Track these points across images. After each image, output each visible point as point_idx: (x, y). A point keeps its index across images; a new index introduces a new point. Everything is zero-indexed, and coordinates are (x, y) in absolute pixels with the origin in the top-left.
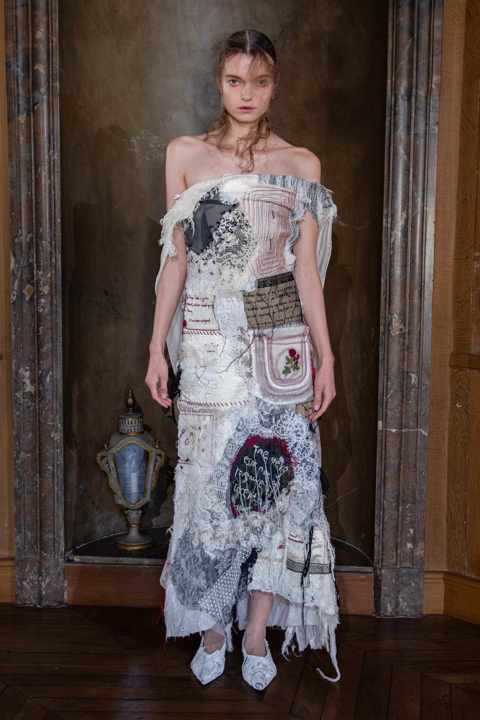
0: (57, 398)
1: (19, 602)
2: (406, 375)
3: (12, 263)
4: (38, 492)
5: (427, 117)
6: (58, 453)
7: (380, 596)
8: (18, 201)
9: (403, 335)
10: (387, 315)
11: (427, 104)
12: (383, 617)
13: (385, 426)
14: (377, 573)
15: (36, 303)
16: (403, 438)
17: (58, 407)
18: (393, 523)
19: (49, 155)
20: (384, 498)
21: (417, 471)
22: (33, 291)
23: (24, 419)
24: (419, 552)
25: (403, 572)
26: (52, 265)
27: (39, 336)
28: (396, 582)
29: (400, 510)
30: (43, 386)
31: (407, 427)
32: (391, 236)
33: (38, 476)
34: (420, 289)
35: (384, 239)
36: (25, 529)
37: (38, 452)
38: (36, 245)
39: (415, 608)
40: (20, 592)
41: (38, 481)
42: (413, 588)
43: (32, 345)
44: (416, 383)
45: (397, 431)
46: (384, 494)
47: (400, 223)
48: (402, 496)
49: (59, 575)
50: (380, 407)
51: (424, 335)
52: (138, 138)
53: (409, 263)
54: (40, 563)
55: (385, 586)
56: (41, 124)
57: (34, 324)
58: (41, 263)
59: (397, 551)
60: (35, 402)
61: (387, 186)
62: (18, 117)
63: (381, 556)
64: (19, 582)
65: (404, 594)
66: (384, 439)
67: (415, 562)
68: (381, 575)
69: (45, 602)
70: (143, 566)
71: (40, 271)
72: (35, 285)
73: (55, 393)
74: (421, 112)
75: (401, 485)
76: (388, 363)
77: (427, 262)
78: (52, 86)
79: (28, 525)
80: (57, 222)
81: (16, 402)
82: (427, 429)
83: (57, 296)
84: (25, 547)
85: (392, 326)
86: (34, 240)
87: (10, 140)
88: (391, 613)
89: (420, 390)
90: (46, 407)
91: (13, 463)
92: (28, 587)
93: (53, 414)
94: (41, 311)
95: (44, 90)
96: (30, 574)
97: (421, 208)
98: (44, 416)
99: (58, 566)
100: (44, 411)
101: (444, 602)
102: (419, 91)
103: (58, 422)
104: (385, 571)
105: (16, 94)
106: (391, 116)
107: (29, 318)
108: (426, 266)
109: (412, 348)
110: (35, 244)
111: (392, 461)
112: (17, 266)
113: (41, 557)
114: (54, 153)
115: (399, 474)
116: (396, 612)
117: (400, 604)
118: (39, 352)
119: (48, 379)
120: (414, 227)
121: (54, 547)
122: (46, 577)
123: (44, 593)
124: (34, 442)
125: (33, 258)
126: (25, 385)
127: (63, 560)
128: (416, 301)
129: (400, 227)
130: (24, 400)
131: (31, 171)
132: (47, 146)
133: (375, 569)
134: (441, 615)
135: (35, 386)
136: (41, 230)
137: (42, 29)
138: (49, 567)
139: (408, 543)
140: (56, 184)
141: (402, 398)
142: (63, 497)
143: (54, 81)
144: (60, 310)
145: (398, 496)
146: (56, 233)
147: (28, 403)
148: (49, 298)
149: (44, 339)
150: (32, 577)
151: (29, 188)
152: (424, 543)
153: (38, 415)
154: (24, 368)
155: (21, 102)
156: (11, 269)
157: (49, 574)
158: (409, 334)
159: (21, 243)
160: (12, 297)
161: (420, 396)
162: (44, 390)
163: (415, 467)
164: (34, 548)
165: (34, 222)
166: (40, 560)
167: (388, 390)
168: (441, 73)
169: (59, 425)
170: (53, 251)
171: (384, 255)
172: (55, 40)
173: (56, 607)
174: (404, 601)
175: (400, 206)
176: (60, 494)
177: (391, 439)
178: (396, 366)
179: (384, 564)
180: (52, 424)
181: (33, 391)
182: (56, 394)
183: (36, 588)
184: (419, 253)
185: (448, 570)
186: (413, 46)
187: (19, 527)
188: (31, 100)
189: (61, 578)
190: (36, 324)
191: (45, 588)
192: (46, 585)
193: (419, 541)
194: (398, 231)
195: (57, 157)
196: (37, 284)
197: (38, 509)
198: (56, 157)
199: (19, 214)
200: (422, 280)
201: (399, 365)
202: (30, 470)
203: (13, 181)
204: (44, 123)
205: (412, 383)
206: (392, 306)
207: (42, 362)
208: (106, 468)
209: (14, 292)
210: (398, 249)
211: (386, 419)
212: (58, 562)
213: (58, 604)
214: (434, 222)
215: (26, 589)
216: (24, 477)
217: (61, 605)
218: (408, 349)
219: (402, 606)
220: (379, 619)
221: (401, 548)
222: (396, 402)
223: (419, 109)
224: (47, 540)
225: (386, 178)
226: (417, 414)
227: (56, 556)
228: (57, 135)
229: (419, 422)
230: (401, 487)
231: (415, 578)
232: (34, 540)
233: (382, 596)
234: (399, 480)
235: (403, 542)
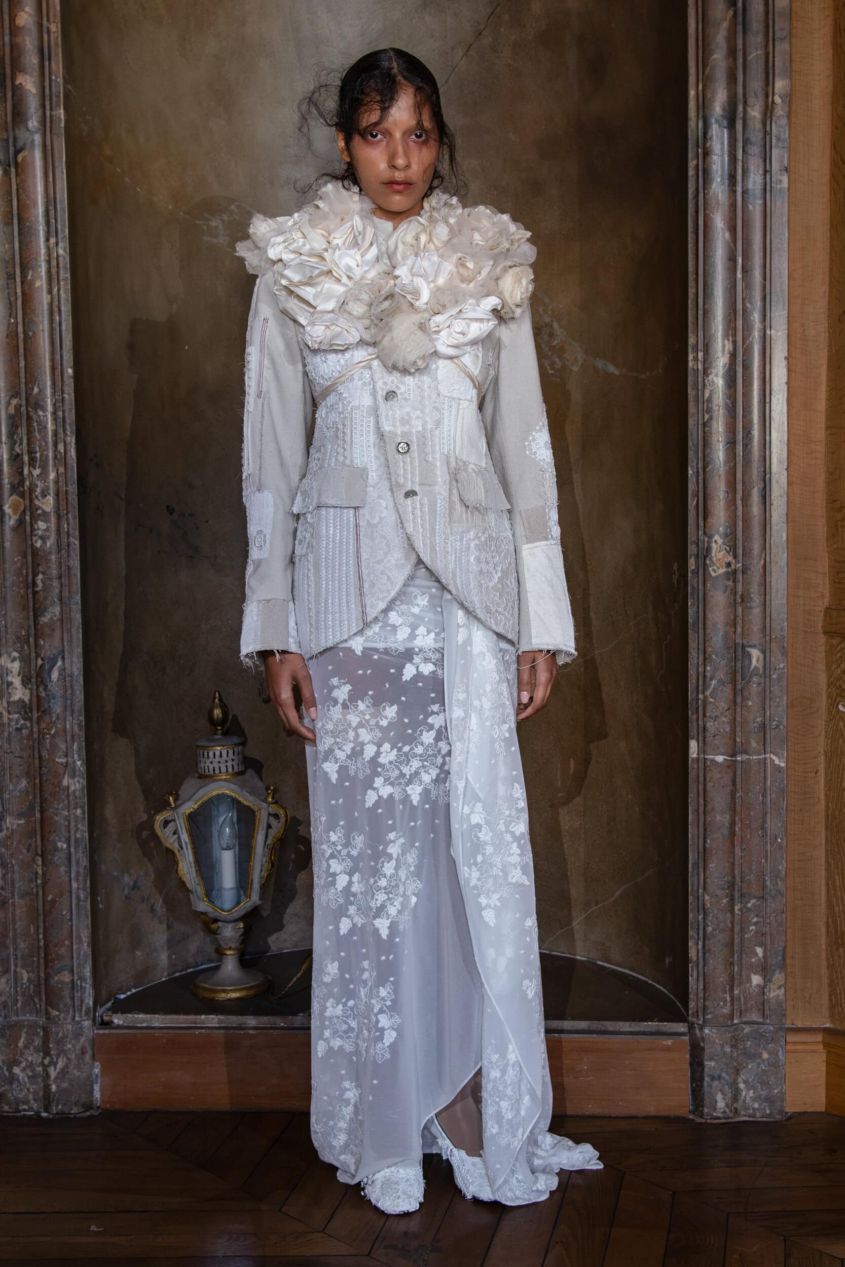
0: (73, 711)
1: (6, 1108)
2: (740, 651)
4: (41, 893)
5: (766, 158)
6: (77, 816)
7: (702, 1079)
9: (732, 575)
10: (701, 538)
11: (766, 133)
12: (708, 1121)
13: (703, 750)
14: (695, 1035)
15: (28, 529)
16: (739, 772)
17: (76, 728)
18: (722, 938)
19: (48, 248)
20: (704, 889)
21: (766, 836)
22: (22, 508)
23: (11, 752)
24: (775, 993)
25: (746, 1031)
26: (59, 456)
27: (37, 592)
28: (732, 1051)
29: (737, 912)
30: (45, 689)
31: (747, 753)
32: (704, 385)
33: (40, 862)
34: (761, 486)
35: (691, 392)
36: (16, 966)
37: (38, 815)
38: (27, 420)
39: (769, 1100)
40: (7, 1087)
41: (40, 872)
42: (766, 1063)
43: (23, 609)
44: (760, 666)
45: (725, 759)
46: (705, 882)
47: (721, 362)
48: (740, 884)
49: (83, 1052)
50: (692, 714)
51: (773, 574)
52: (225, 217)
53: (740, 437)
54: (45, 1030)
55: (711, 1059)
56: (32, 188)
57: (27, 569)
58: (36, 453)
59: (732, 990)
60: (30, 719)
61: (694, 290)
63: (702, 1001)
65: (749, 1075)
66: (701, 775)
67: (767, 1012)
68: (703, 1040)
69: (57, 1106)
70: (245, 1031)
71: (35, 468)
72: (27, 495)
73: (69, 702)
74: (755, 150)
75: (736, 863)
76: (705, 629)
77: (774, 435)
78: (51, 116)
79: (22, 956)
80: (65, 375)
82: (783, 754)
83: (70, 515)
84: (17, 1000)
85: (711, 559)
86: (23, 409)
88: (724, 1112)
89: (767, 680)
90: (52, 728)
92: (23, 1078)
93: (66, 741)
94: (39, 544)
95: (36, 123)
96: (26, 1051)
97: (760, 331)
98: (48, 746)
99: (82, 1035)
100: (48, 736)
101: (827, 1088)
102: (749, 110)
103: (76, 756)
104: (710, 1031)
106: (698, 158)
107: (16, 559)
108: (773, 442)
109: (751, 598)
110: (25, 418)
111: (718, 818)
113: (48, 1017)
114: (57, 244)
115: (733, 842)
116: (733, 1110)
117: (741, 1095)
118: (35, 625)
119: (55, 675)
120: (747, 367)
121: (73, 998)
122: (58, 1056)
123: (54, 1088)
124: (31, 798)
125: (21, 444)
126: (11, 687)
127: (91, 1022)
128: (756, 509)
129: (721, 369)
130: (11, 717)
131: (15, 280)
132: (44, 230)
133: (691, 1027)
134: (821, 1113)
135: (31, 689)
136: (36, 390)
137: (27, 9)
138: (63, 1038)
139: (753, 975)
140: (62, 302)
141: (735, 696)
142: (89, 902)
143: (54, 108)
144: (76, 542)
145: (732, 885)
146: (66, 396)
147: (17, 723)
148: (53, 519)
149: (46, 599)
150: (32, 1057)
151: (12, 311)
152: (783, 975)
153: (37, 746)
154: (10, 656)
157: (63, 1051)
158: (743, 572)
161: (768, 692)
162: (48, 696)
163: (763, 828)
164: (34, 1001)
165: (22, 375)
166: (45, 1025)
167: (708, 680)
168: (790, 73)
169: (79, 763)
170: (61, 431)
171: (691, 422)
172: (53, 28)
173: (78, 1115)
174: (748, 1089)
175: (720, 328)
176: (82, 896)
177: (714, 775)
178: (721, 634)
179: (709, 1016)
180: (64, 760)
181: (26, 699)
182: (71, 704)
183: (40, 1080)
184: (759, 417)
185: (831, 1026)
186: (736, 25)
187: (4, 961)
188: (11, 143)
189: (88, 1058)
190: (30, 570)
191: (56, 1078)
192: (59, 1073)
193: (775, 970)
194: (717, 375)
195: (62, 250)
196: (30, 494)
197: (41, 925)
198: (61, 252)
200: (765, 468)
201: (726, 633)
202: (25, 851)
204: (35, 186)
205: (753, 667)
206: (709, 520)
207: (42, 643)
208: (172, 844)
210: (719, 410)
211: (704, 737)
212: (81, 1028)
213: (82, 1110)
214: (786, 358)
215: (19, 1082)
216: (13, 866)
217: (87, 1111)
218: (743, 601)
219: (745, 1098)
220: (701, 1124)
221: (740, 984)
222: (723, 704)
223: (751, 143)
224: (60, 986)
225: (691, 277)
226: (763, 727)
227: (77, 1015)
228: (63, 209)
229: (768, 741)
230: (736, 867)
231: (768, 1044)
232: (34, 986)
233: (706, 1079)
234: (733, 853)
235: (743, 973)
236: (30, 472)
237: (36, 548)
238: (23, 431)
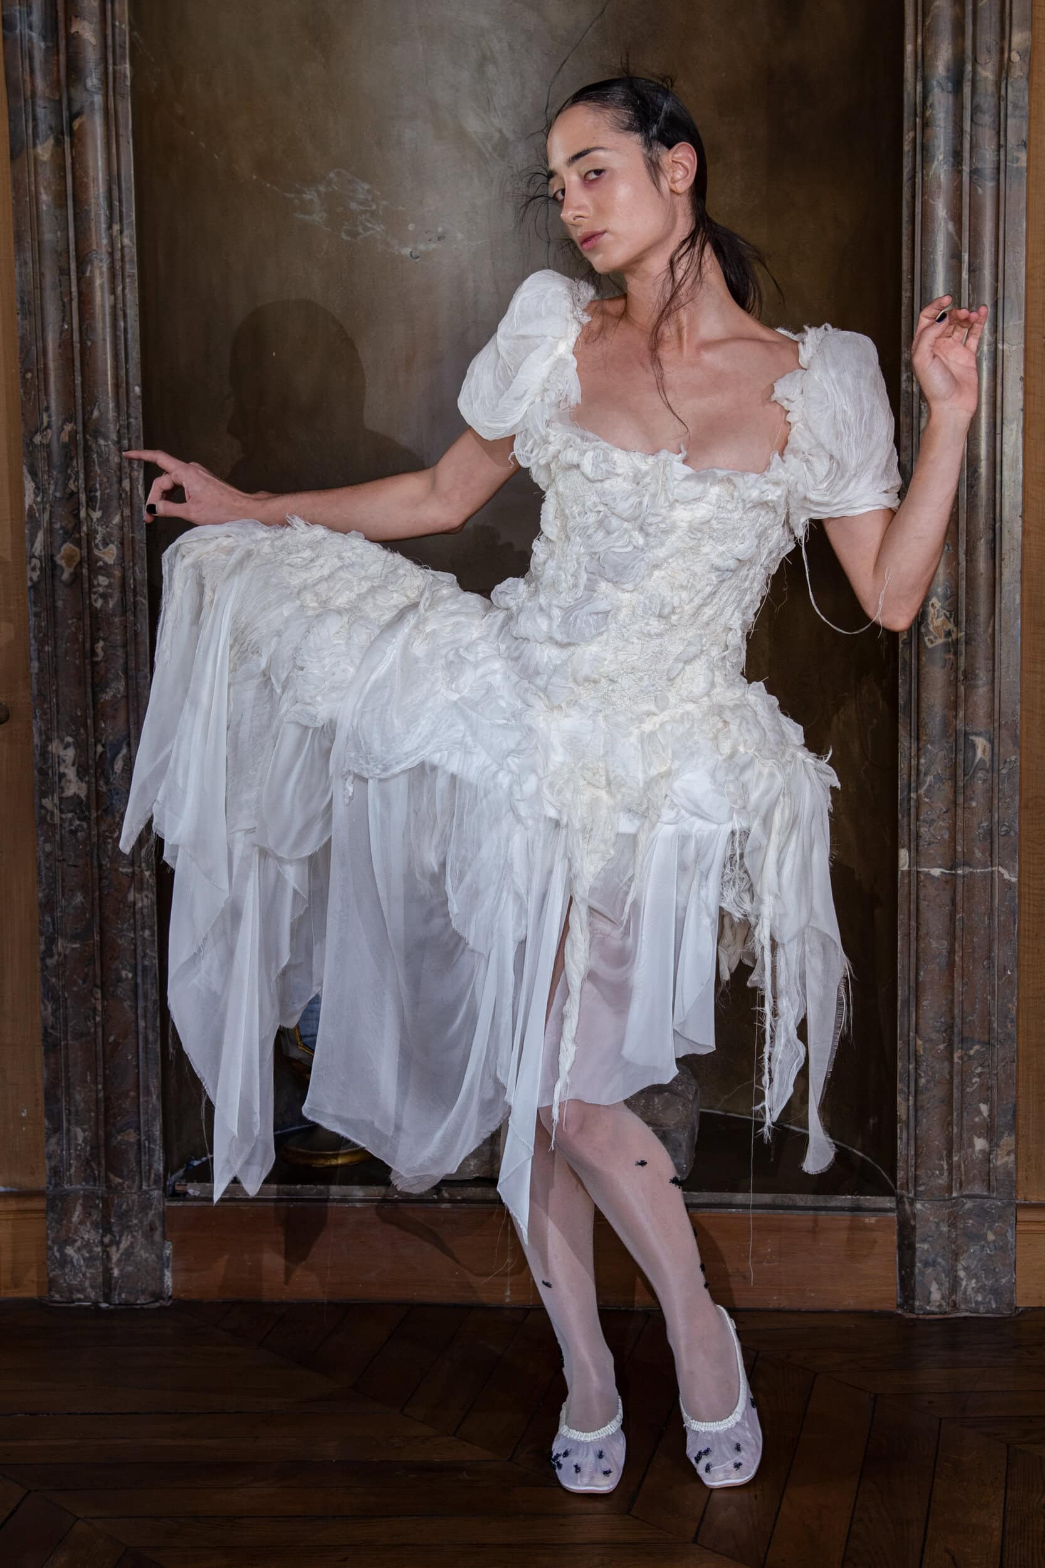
1: (57, 1297)
2: (961, 740)
3: (27, 493)
4: (100, 1033)
5: (1000, 130)
6: (144, 939)
7: (913, 1265)
8: (40, 344)
9: (952, 647)
11: (1000, 99)
12: (920, 1316)
13: (915, 861)
14: (905, 1210)
15: (86, 586)
16: (960, 889)
18: (938, 1092)
19: (111, 238)
20: (916, 1032)
21: (993, 967)
22: (78, 559)
23: (63, 860)
24: (1003, 1160)
25: (967, 1206)
26: (123, 495)
27: (97, 663)
28: (949, 1231)
29: (956, 1060)
30: (107, 783)
31: (970, 866)
33: (99, 996)
34: (991, 536)
36: (69, 1121)
37: (97, 938)
38: (85, 451)
39: (996, 1292)
40: (58, 1272)
41: (99, 1008)
42: (991, 1246)
43: (79, 684)
44: (987, 759)
45: (942, 873)
46: (917, 1023)
48: (960, 1026)
49: (152, 1229)
50: (903, 817)
51: (1004, 645)
52: (322, 189)
54: (105, 1201)
55: (924, 1241)
56: (91, 163)
57: (84, 635)
58: (96, 490)
59: (950, 1156)
60: (86, 819)
61: (908, 294)
62: (35, 146)
63: (913, 1169)
64: (56, 1248)
65: (970, 1261)
66: (913, 891)
67: (993, 1183)
68: (914, 1216)
69: (120, 1295)
70: (351, 1204)
71: (94, 510)
72: (84, 543)
74: (987, 119)
75: (956, 1001)
76: (918, 712)
77: (1006, 473)
78: (114, 72)
79: (77, 1112)
80: (132, 395)
81: (43, 820)
82: (1014, 867)
83: (137, 569)
84: (70, 1165)
85: (927, 627)
86: (80, 437)
87: (17, 201)
88: (940, 1306)
89: (995, 775)
90: (114, 830)
91: (39, 965)
92: (78, 1260)
94: (99, 604)
95: (95, 81)
96: (82, 1228)
97: (989, 345)
98: (110, 853)
99: (150, 1208)
100: (110, 840)
102: (979, 69)
103: (143, 865)
104: (923, 1206)
105: (29, 93)
106: (915, 131)
107: (70, 622)
108: (1005, 482)
109: (976, 675)
110: (81, 447)
111: (934, 945)
112: (39, 499)
113: (110, 1187)
114: (121, 232)
115: (952, 975)
116: (951, 1304)
117: (961, 1285)
118: (94, 704)
119: (119, 765)
121: (139, 1162)
122: (120, 1237)
123: (116, 1272)
124: (87, 916)
125: (77, 479)
126: (63, 780)
127: (161, 1192)
128: (982, 565)
130: (64, 816)
131: (69, 275)
132: (105, 214)
133: (900, 1201)
135: (88, 783)
136: (96, 413)
138: (126, 1211)
139: (976, 1139)
140: (128, 304)
141: (955, 796)
142: (159, 1044)
143: (118, 61)
144: (144, 601)
146: (132, 420)
147: (71, 825)
148: (118, 574)
149: (107, 671)
150: (89, 1234)
151: (65, 315)
152: (1013, 1137)
153: (96, 851)
154: (62, 740)
155: (41, 112)
156: (27, 507)
157: (129, 1227)
158: (966, 643)
159: (48, 446)
160: (29, 574)
161: (996, 791)
162: (110, 790)
163: (989, 958)
164: (91, 1166)
165: (79, 394)
166: (106, 1196)
167: (922, 775)
168: (1031, 23)
169: (147, 874)
170: (126, 464)
173: (145, 1306)
174: (970, 1278)
176: (151, 1038)
177: (930, 891)
178: (938, 719)
179: (922, 1188)
180: (130, 870)
181: (83, 794)
183: (98, 1263)
184: (988, 451)
187: (54, 1117)
188: (65, 106)
189: (157, 1236)
190: (88, 636)
191: (119, 1260)
192: (122, 1255)
193: (1003, 1132)
195: (128, 240)
196: (89, 543)
197: (100, 1071)
198: (126, 241)
199: (42, 376)
200: (995, 514)
201: (945, 717)
202: (80, 982)
203: (26, 299)
204: (96, 161)
205: (977, 759)
207: (103, 725)
209: (35, 561)
211: (917, 845)
212: (149, 1199)
213: (152, 1299)
214: (1022, 379)
215: (74, 1266)
216: (66, 999)
217: (157, 1301)
218: (965, 677)
219: (966, 1288)
220: (913, 1320)
221: (959, 1150)
222: (940, 804)
223: (981, 112)
224: (123, 1147)
225: (905, 276)
226: (990, 832)
227: (144, 1183)
228: (129, 189)
229: (996, 850)
230: (956, 1004)
231: (995, 1222)
232: (92, 1148)
233: (918, 1265)
234: (952, 988)
235: (964, 1136)
236: (88, 515)
237: (96, 608)
238: (79, 463)
